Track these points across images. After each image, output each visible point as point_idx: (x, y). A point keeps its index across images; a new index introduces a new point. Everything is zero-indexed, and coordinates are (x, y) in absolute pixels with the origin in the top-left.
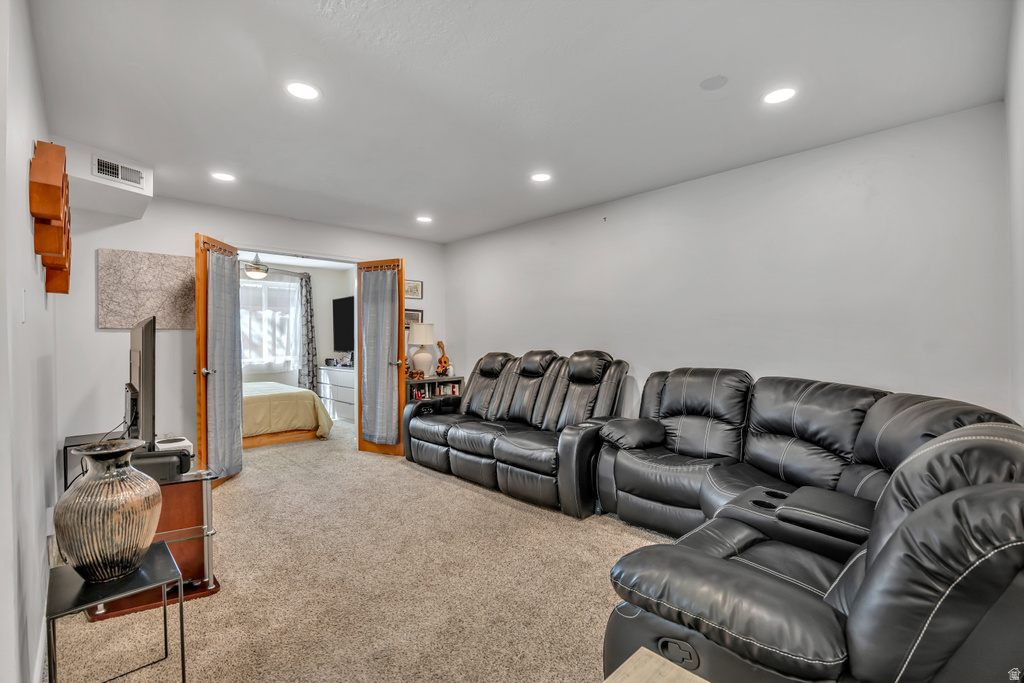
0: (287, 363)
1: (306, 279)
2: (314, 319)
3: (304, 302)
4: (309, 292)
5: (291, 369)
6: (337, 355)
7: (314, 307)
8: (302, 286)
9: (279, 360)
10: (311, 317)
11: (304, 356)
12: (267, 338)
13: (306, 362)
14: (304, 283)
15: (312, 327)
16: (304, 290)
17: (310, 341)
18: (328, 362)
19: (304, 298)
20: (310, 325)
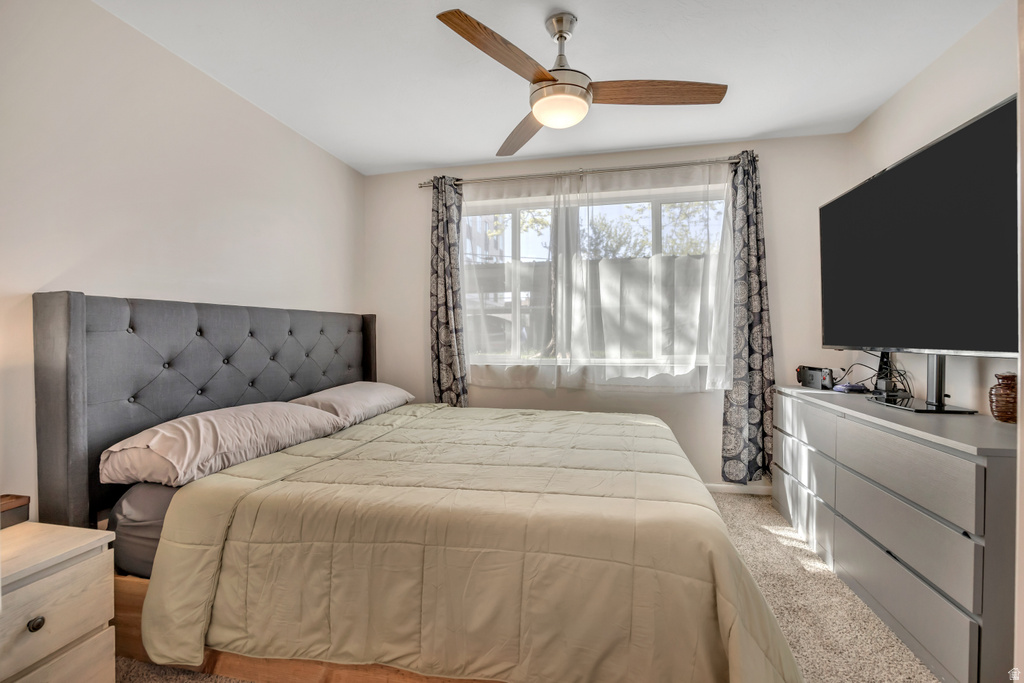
0: (701, 370)
1: (746, 168)
2: (769, 264)
3: (740, 223)
4: (754, 197)
5: (708, 387)
6: (835, 359)
7: (766, 234)
8: (735, 188)
9: (682, 365)
10: (759, 259)
11: (738, 356)
12: (655, 318)
13: (744, 372)
14: (740, 176)
15: (762, 285)
16: (741, 192)
17: (755, 320)
18: (805, 376)
19: (741, 214)
20: (754, 279)
